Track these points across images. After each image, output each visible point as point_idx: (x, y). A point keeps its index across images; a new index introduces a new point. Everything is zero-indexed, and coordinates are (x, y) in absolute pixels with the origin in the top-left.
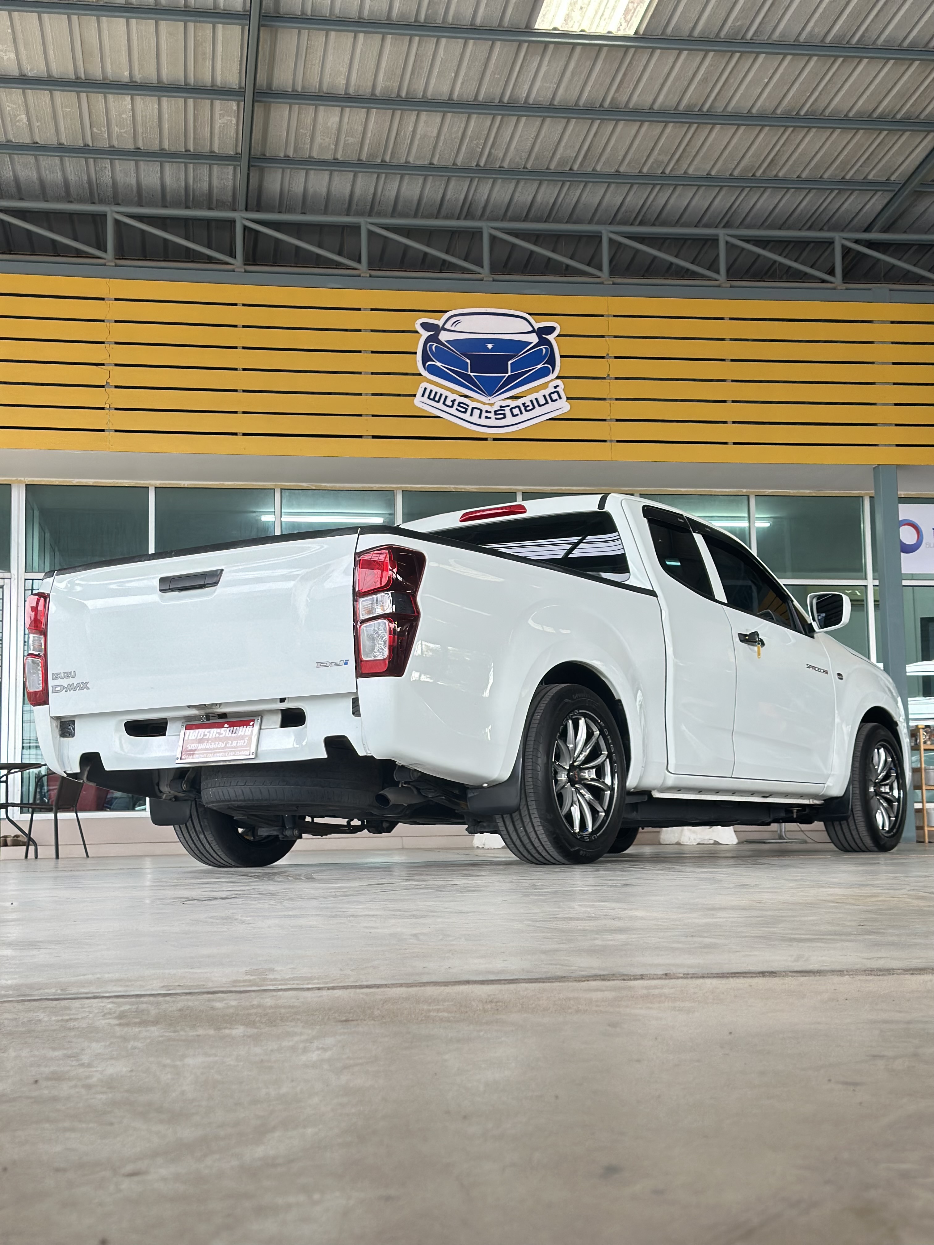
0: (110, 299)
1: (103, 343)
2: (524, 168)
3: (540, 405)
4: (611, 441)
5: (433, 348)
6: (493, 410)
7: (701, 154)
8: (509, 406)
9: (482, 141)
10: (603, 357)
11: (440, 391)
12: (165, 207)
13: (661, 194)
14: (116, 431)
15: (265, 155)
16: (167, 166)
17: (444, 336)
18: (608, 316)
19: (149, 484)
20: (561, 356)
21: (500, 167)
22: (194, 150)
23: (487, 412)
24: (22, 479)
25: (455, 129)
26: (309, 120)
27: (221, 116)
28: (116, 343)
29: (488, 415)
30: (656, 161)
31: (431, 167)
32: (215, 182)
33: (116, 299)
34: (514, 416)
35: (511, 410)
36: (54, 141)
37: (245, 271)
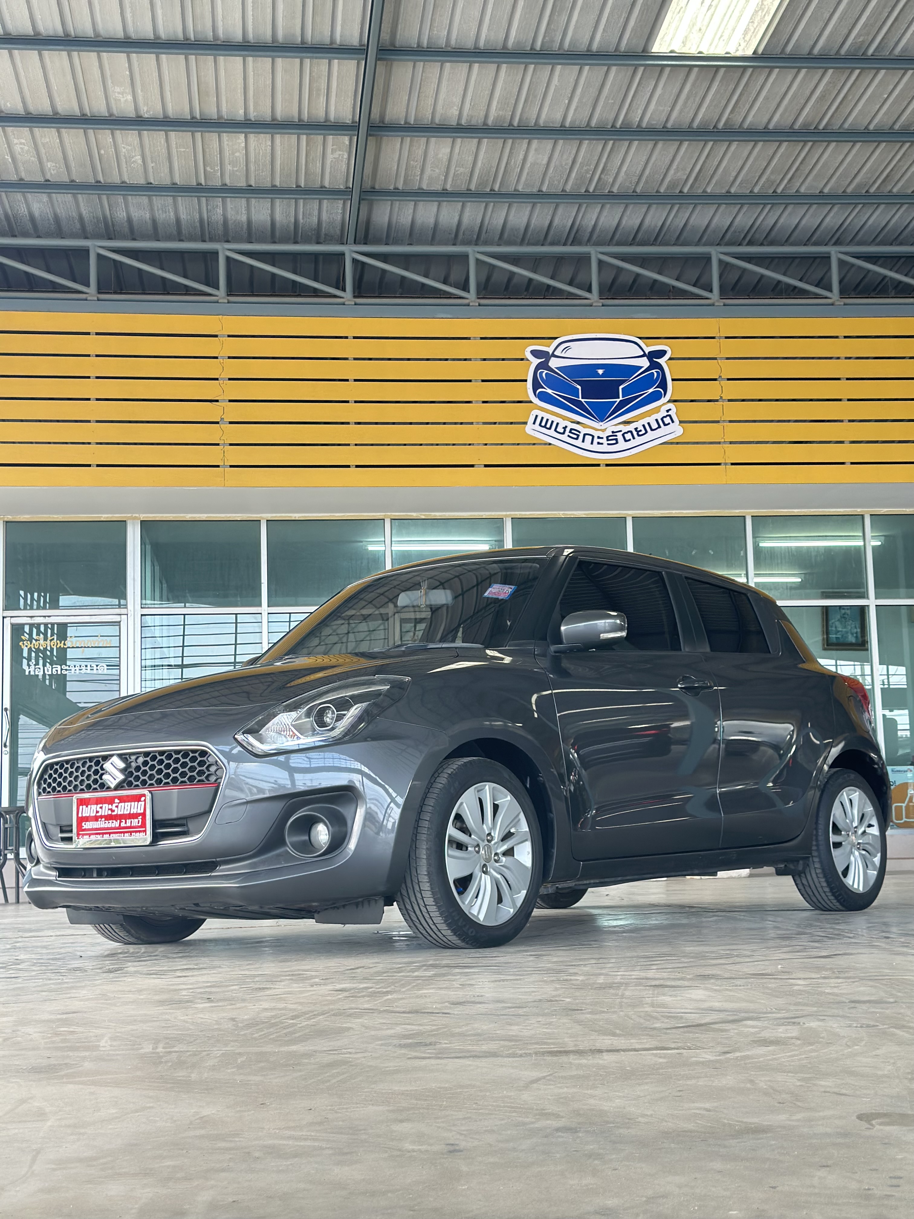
0: (223, 336)
1: (217, 379)
2: (633, 192)
3: (652, 430)
4: (726, 464)
5: (544, 375)
6: (604, 435)
7: (815, 172)
8: (621, 431)
9: (592, 167)
10: (715, 380)
11: (551, 418)
12: (274, 242)
13: (771, 214)
14: (231, 466)
15: (374, 188)
16: (278, 202)
17: (554, 363)
18: (720, 338)
19: (260, 517)
20: (673, 380)
21: (609, 192)
22: (305, 185)
23: (599, 437)
24: (137, 515)
25: (565, 157)
26: (420, 152)
27: (333, 151)
28: (230, 379)
29: (600, 441)
30: (768, 180)
31: (540, 195)
32: (325, 216)
33: (229, 336)
34: (626, 441)
35: (623, 435)
36: (167, 181)
37: (355, 304)
